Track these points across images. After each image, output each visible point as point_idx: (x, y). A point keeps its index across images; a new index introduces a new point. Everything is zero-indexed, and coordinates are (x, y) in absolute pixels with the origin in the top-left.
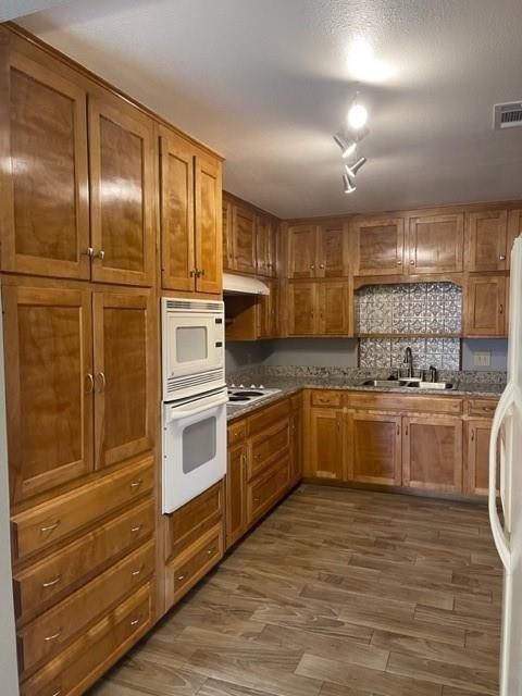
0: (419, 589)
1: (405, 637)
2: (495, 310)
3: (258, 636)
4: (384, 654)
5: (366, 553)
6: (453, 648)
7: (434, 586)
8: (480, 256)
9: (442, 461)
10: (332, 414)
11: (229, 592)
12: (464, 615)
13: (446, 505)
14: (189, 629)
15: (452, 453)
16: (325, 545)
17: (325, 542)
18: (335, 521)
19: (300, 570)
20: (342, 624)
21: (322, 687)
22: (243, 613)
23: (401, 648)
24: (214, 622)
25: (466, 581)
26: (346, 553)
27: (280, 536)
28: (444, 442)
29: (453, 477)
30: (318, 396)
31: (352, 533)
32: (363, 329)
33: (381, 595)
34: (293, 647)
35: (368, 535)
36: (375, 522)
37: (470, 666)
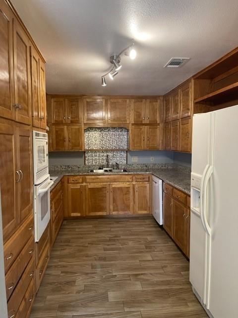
0: (137, 254)
1: (142, 274)
2: (141, 139)
3: (84, 291)
4: (138, 283)
5: (108, 245)
6: (160, 274)
7: (141, 252)
8: (136, 117)
9: (125, 201)
10: (78, 186)
11: (59, 276)
12: (157, 260)
13: (127, 220)
14: (49, 297)
15: (129, 198)
16: (89, 245)
17: (89, 244)
18: (88, 234)
19: (85, 258)
20: (116, 276)
21: (123, 304)
22: (71, 283)
23: (143, 279)
24: (59, 291)
25: (150, 247)
26: (101, 246)
27: (67, 245)
28: (126, 194)
29: (129, 208)
30: (71, 179)
31: (98, 238)
32: (86, 148)
33: (124, 260)
34: (101, 291)
35: (105, 237)
36: (105, 231)
37: (170, 279)
